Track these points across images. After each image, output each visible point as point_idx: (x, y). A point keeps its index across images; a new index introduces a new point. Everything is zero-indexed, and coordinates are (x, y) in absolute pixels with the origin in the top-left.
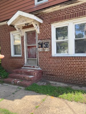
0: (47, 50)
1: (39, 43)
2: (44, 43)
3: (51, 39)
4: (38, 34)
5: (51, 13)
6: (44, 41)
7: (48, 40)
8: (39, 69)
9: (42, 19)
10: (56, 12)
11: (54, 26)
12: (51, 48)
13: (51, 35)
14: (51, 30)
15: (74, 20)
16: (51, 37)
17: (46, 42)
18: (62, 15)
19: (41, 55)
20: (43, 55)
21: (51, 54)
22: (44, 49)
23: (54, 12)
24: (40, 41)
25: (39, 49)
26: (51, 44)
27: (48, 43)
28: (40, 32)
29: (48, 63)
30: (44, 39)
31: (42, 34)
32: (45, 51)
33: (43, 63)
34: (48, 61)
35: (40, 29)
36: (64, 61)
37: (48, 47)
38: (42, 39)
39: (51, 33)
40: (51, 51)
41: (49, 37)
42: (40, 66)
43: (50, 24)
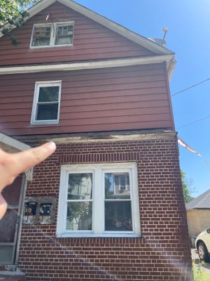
0: (45, 221)
1: (28, 203)
2: (42, 205)
3: (57, 196)
4: (29, 183)
6: (41, 200)
7: (51, 198)
8: (18, 272)
10: (72, 146)
11: (66, 171)
12: (56, 217)
13: (58, 188)
14: (59, 176)
15: (104, 166)
16: (58, 191)
17: (47, 202)
18: (83, 153)
19: (29, 235)
20: (33, 235)
21: (55, 231)
22: (39, 219)
23: (68, 145)
24: (30, 198)
25: (26, 218)
26: (57, 207)
27: (51, 204)
28: (34, 177)
29: (45, 256)
30: (41, 195)
31: (38, 183)
32: (42, 223)
33: (29, 256)
34: (44, 249)
35: (35, 171)
36: (84, 249)
37: (48, 214)
38: (37, 195)
39: (59, 182)
40: (56, 224)
41: (53, 191)
42: (20, 263)
43: (59, 164)
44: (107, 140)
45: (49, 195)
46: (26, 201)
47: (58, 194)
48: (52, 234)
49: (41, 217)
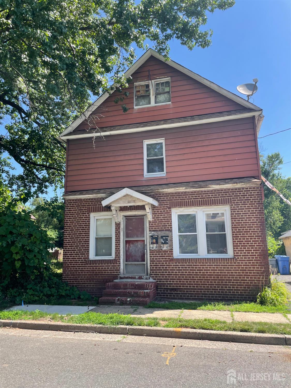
0: (165, 247)
1: (152, 236)
2: (162, 237)
3: (171, 231)
4: (150, 222)
5: (172, 194)
6: (160, 234)
7: (167, 232)
8: (151, 280)
9: (157, 200)
10: (178, 194)
11: (175, 213)
12: (172, 245)
13: (171, 225)
14: (171, 217)
15: (204, 208)
16: (172, 228)
17: (165, 235)
18: (187, 199)
19: (155, 257)
20: (158, 257)
21: (172, 254)
22: (161, 247)
23: (176, 193)
24: (153, 232)
25: (152, 246)
26: (172, 239)
27: (168, 236)
28: (153, 218)
29: (168, 270)
30: (160, 230)
31: (157, 222)
32: (163, 249)
33: (158, 270)
34: (167, 265)
35: (153, 214)
36: (194, 265)
37: (167, 243)
38: (157, 230)
39: (171, 221)
40: (172, 250)
41: (169, 228)
42: (152, 275)
43: (170, 208)
44: (206, 189)
45: (166, 230)
46: (150, 235)
47: (172, 230)
48: (171, 256)
49: (162, 245)
